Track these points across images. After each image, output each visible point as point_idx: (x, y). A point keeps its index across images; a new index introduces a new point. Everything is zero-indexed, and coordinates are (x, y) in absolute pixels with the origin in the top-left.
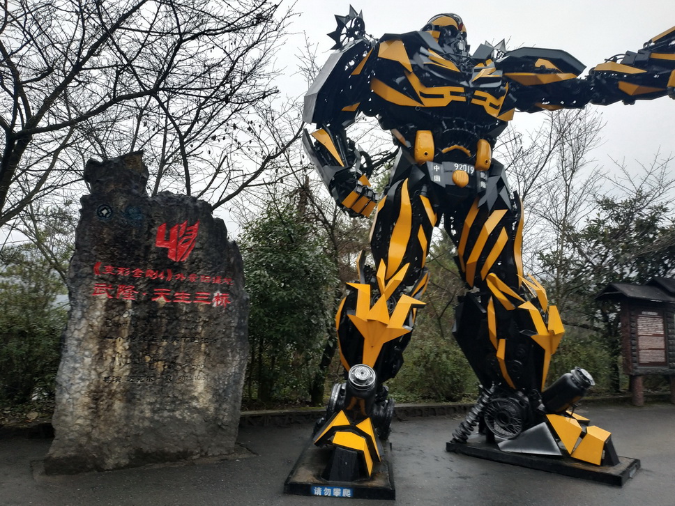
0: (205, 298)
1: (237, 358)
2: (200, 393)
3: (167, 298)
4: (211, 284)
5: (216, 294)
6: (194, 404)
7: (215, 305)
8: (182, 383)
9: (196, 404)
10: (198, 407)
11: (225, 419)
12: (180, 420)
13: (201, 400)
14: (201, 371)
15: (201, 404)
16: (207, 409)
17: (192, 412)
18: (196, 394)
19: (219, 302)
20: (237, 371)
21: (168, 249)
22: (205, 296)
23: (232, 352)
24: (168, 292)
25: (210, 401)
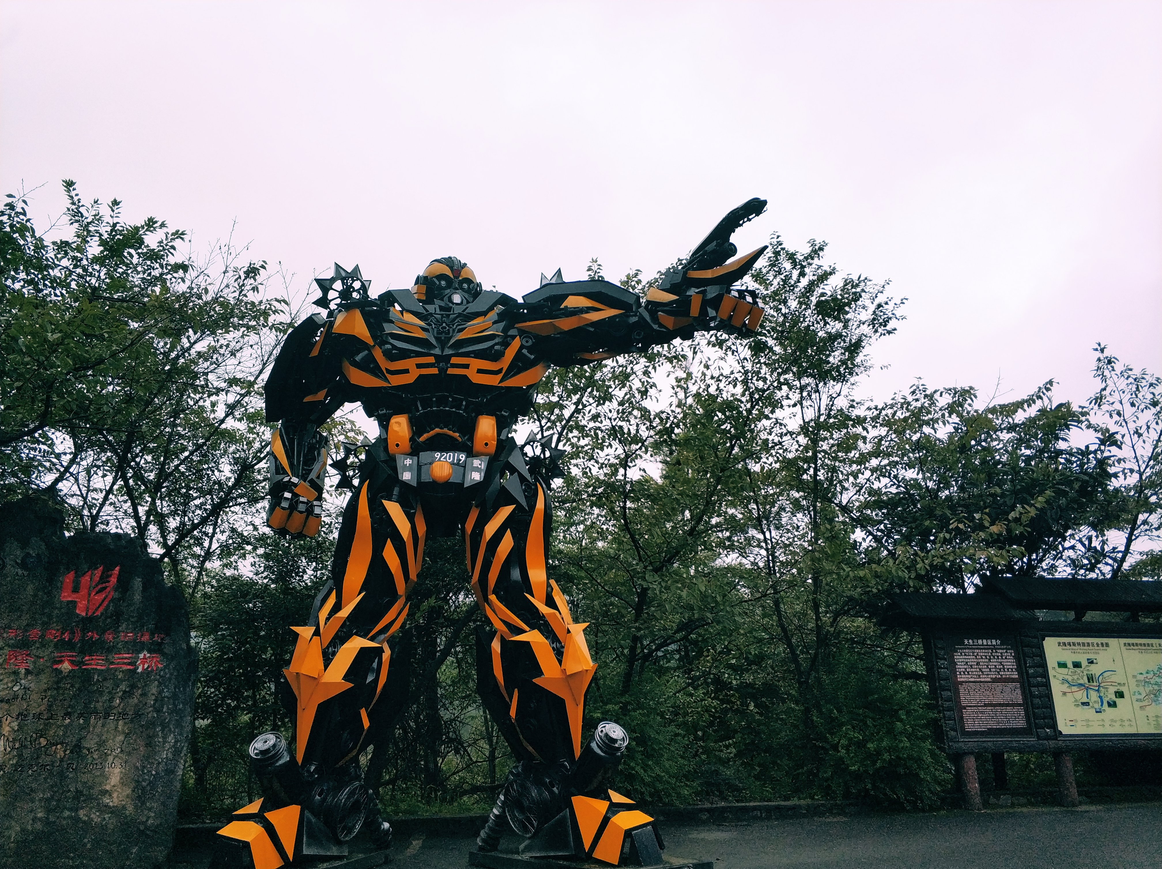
0: (126, 661)
1: (171, 739)
2: (114, 786)
3: (72, 663)
4: (134, 642)
5: (141, 656)
6: (106, 800)
7: (140, 670)
8: (90, 772)
9: (108, 801)
10: (111, 804)
11: (150, 822)
12: (84, 822)
13: (115, 795)
14: (117, 756)
15: (115, 800)
16: (124, 807)
17: (102, 812)
18: (108, 788)
19: (146, 666)
20: (170, 756)
21: (75, 602)
22: (126, 658)
23: (163, 730)
24: (75, 656)
25: (128, 796)
